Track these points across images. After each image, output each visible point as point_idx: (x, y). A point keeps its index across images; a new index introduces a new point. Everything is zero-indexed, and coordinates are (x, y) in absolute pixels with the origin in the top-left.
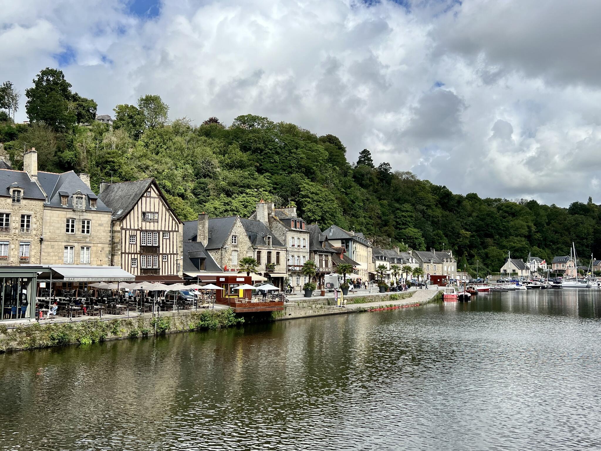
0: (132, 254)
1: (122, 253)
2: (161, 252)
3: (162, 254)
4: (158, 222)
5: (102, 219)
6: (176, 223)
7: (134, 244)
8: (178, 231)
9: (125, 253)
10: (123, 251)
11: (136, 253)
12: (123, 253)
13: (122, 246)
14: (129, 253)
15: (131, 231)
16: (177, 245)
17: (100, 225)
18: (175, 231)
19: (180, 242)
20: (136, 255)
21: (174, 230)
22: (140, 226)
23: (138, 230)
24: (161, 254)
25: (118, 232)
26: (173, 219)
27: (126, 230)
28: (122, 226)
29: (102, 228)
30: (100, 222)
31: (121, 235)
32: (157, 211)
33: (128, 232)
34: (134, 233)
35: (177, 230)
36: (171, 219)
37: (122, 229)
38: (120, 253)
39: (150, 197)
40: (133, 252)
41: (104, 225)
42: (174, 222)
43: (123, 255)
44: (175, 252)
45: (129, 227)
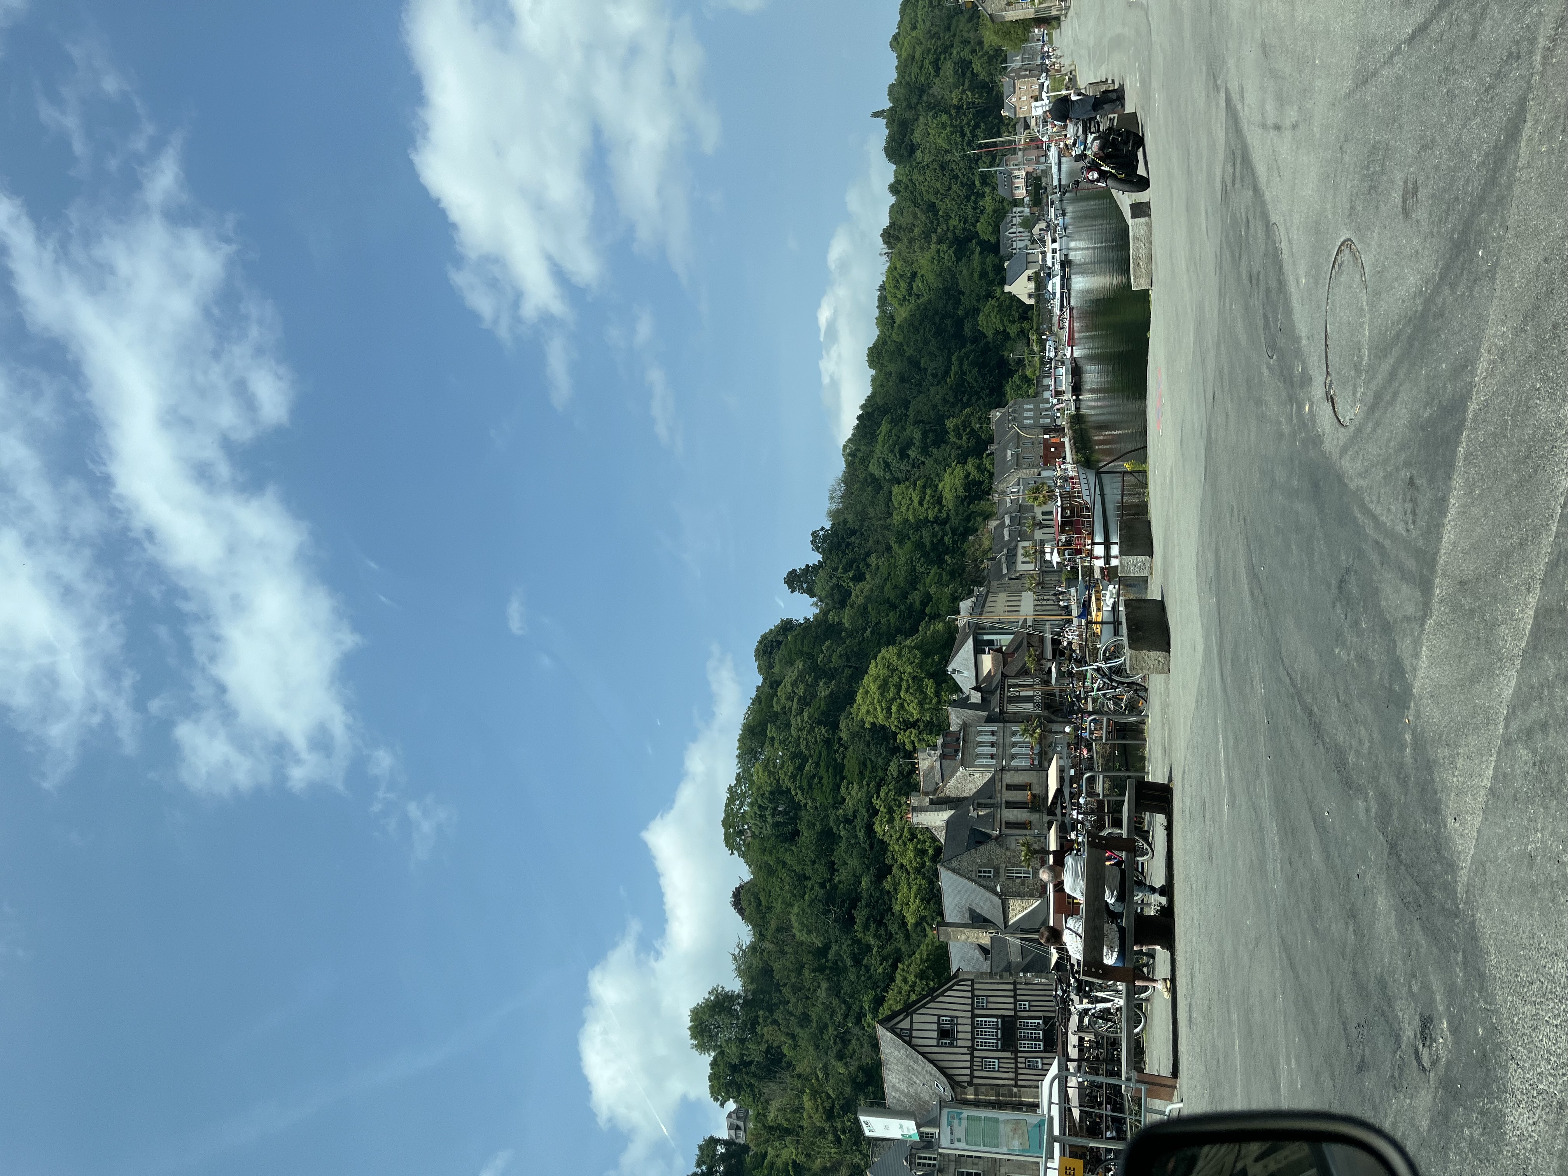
0: (1017, 1068)
1: (1016, 1086)
2: (1012, 1013)
3: (1015, 1009)
4: (957, 1018)
6: (957, 984)
8: (972, 980)
9: (1016, 1079)
10: (1013, 1082)
11: (1016, 1058)
12: (1016, 1083)
13: (1004, 1086)
14: (1016, 1072)
15: (975, 1068)
16: (998, 983)
18: (972, 986)
19: (992, 977)
20: (1019, 1060)
21: (969, 988)
22: (965, 1050)
23: (972, 1054)
24: (1016, 1013)
25: (977, 1091)
26: (950, 989)
27: (972, 1076)
28: (965, 1084)
31: (983, 1085)
32: (935, 1019)
33: (976, 1074)
34: (978, 1063)
35: (969, 983)
36: (949, 993)
37: (970, 1083)
38: (1015, 1089)
39: (911, 1030)
40: (1013, 1066)
42: (956, 987)
43: (1020, 1083)
44: (1012, 987)
45: (968, 1071)
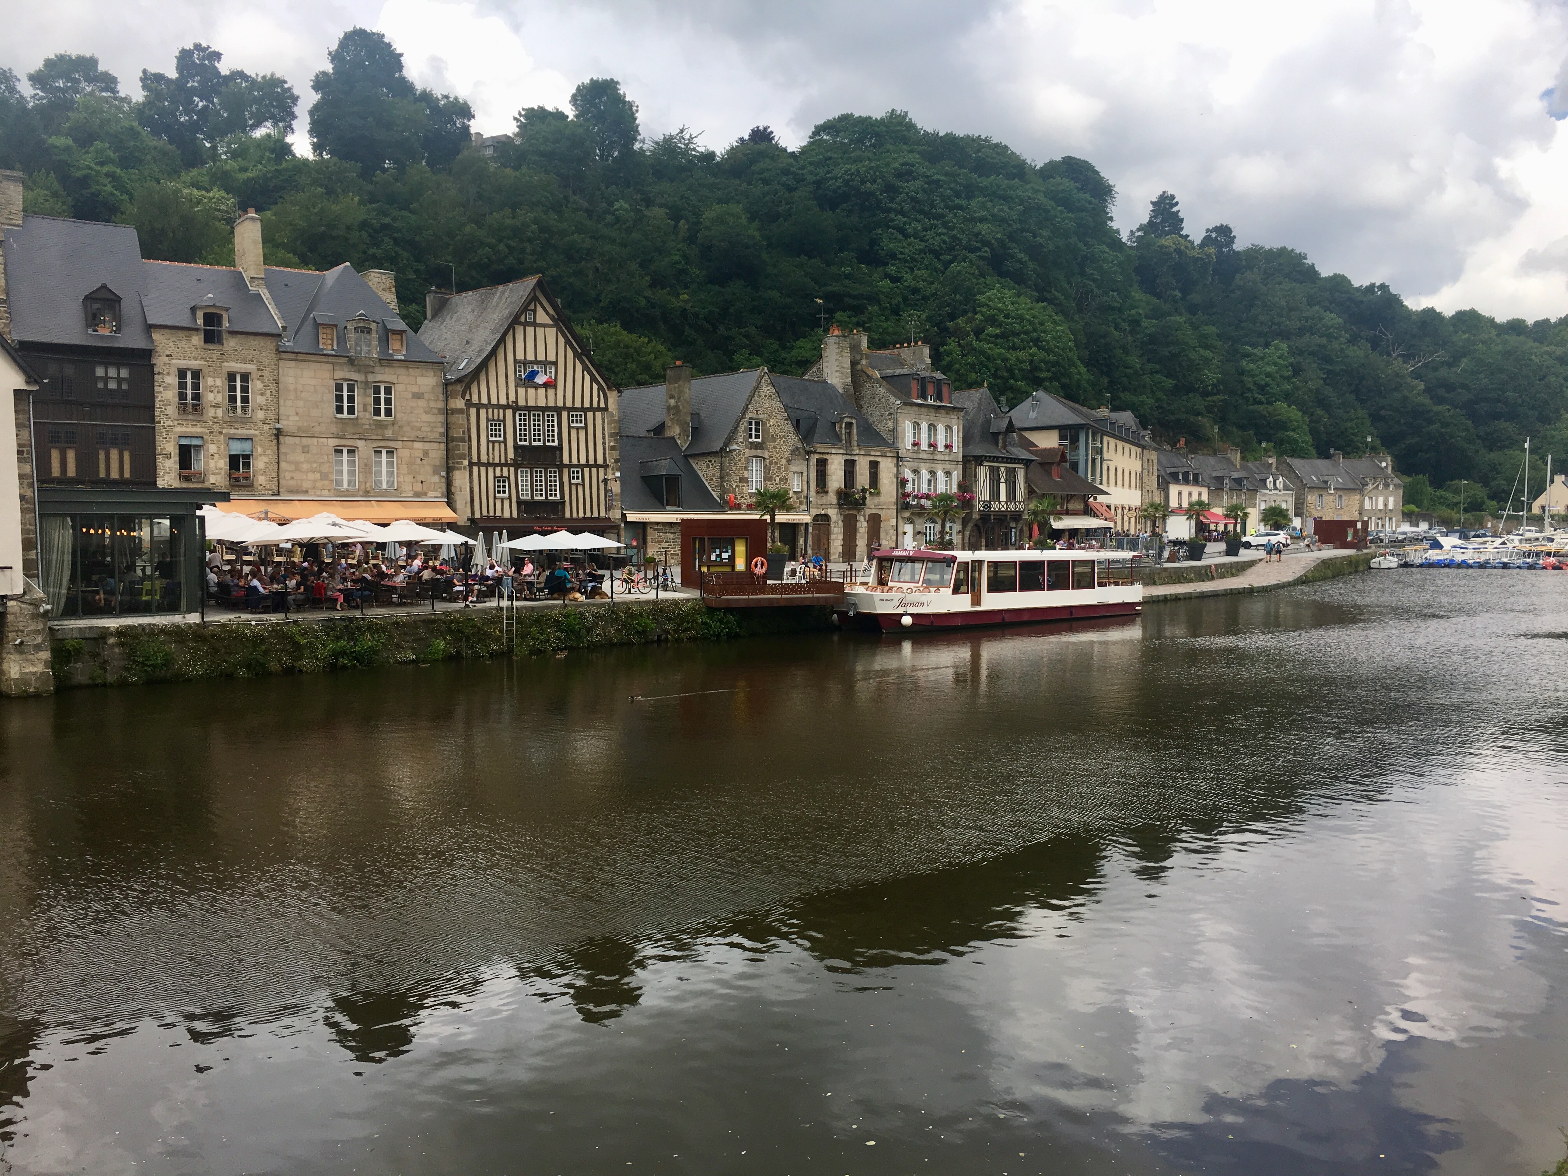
0: (495, 465)
1: (471, 464)
2: (566, 461)
3: (570, 466)
4: (556, 388)
5: (421, 380)
6: (600, 388)
7: (499, 442)
8: (606, 409)
9: (479, 464)
10: (475, 460)
11: (506, 465)
12: (475, 464)
13: (470, 448)
14: (488, 465)
15: (490, 410)
16: (604, 443)
17: (418, 396)
18: (599, 409)
19: (611, 435)
20: (505, 469)
21: (595, 405)
22: (512, 398)
23: (508, 406)
24: (566, 466)
25: (460, 411)
26: (593, 379)
27: (479, 406)
28: (467, 397)
29: (422, 403)
30: (416, 390)
31: (468, 420)
32: (552, 357)
33: (483, 412)
34: (499, 414)
35: (602, 405)
36: (587, 377)
37: (469, 404)
38: (466, 463)
39: (535, 324)
40: (497, 461)
41: (426, 396)
42: (595, 387)
43: (475, 469)
44: (600, 461)
45: (484, 401)
